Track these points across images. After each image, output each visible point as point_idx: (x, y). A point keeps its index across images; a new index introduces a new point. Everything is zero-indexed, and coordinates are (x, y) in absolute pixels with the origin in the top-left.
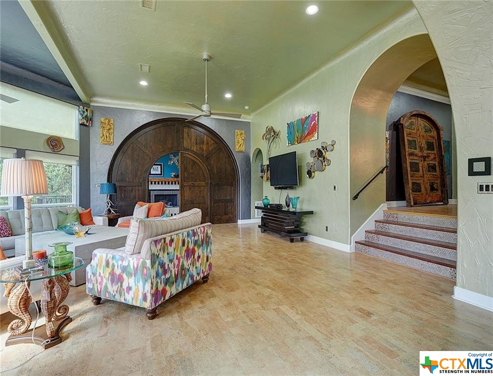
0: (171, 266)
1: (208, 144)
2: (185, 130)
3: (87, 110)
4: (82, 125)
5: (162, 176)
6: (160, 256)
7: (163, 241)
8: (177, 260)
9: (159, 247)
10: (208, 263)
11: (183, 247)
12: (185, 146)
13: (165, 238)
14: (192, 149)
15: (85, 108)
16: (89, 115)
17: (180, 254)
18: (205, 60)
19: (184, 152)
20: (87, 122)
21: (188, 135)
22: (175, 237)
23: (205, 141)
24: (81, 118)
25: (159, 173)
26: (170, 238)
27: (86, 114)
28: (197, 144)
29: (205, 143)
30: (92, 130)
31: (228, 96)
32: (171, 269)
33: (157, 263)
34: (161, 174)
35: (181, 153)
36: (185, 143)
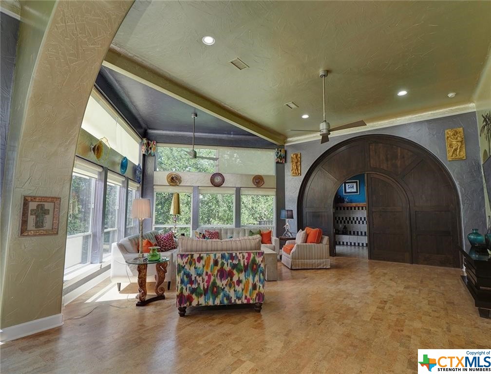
0: (199, 279)
1: (404, 157)
2: (371, 147)
3: (280, 151)
4: (277, 163)
5: (359, 193)
6: (186, 267)
7: (190, 256)
8: (207, 277)
9: (185, 260)
10: (256, 292)
11: (215, 267)
12: (372, 165)
13: (193, 255)
14: (382, 167)
15: (279, 149)
16: (282, 154)
17: (211, 272)
18: (322, 76)
19: (370, 172)
20: (281, 160)
21: (376, 153)
22: (204, 255)
23: (399, 154)
24: (276, 158)
25: (355, 190)
26: (198, 255)
27: (280, 154)
28: (387, 160)
29: (399, 157)
30: (286, 165)
31: (402, 93)
32: (199, 282)
33: (182, 272)
34: (357, 192)
35: (367, 174)
36: (372, 161)
